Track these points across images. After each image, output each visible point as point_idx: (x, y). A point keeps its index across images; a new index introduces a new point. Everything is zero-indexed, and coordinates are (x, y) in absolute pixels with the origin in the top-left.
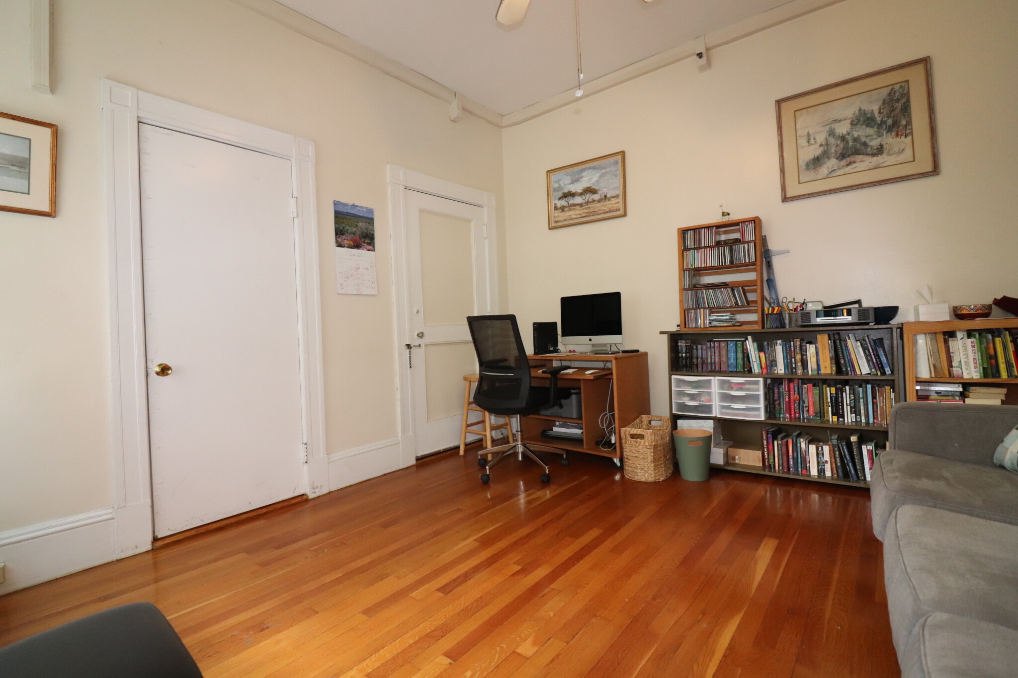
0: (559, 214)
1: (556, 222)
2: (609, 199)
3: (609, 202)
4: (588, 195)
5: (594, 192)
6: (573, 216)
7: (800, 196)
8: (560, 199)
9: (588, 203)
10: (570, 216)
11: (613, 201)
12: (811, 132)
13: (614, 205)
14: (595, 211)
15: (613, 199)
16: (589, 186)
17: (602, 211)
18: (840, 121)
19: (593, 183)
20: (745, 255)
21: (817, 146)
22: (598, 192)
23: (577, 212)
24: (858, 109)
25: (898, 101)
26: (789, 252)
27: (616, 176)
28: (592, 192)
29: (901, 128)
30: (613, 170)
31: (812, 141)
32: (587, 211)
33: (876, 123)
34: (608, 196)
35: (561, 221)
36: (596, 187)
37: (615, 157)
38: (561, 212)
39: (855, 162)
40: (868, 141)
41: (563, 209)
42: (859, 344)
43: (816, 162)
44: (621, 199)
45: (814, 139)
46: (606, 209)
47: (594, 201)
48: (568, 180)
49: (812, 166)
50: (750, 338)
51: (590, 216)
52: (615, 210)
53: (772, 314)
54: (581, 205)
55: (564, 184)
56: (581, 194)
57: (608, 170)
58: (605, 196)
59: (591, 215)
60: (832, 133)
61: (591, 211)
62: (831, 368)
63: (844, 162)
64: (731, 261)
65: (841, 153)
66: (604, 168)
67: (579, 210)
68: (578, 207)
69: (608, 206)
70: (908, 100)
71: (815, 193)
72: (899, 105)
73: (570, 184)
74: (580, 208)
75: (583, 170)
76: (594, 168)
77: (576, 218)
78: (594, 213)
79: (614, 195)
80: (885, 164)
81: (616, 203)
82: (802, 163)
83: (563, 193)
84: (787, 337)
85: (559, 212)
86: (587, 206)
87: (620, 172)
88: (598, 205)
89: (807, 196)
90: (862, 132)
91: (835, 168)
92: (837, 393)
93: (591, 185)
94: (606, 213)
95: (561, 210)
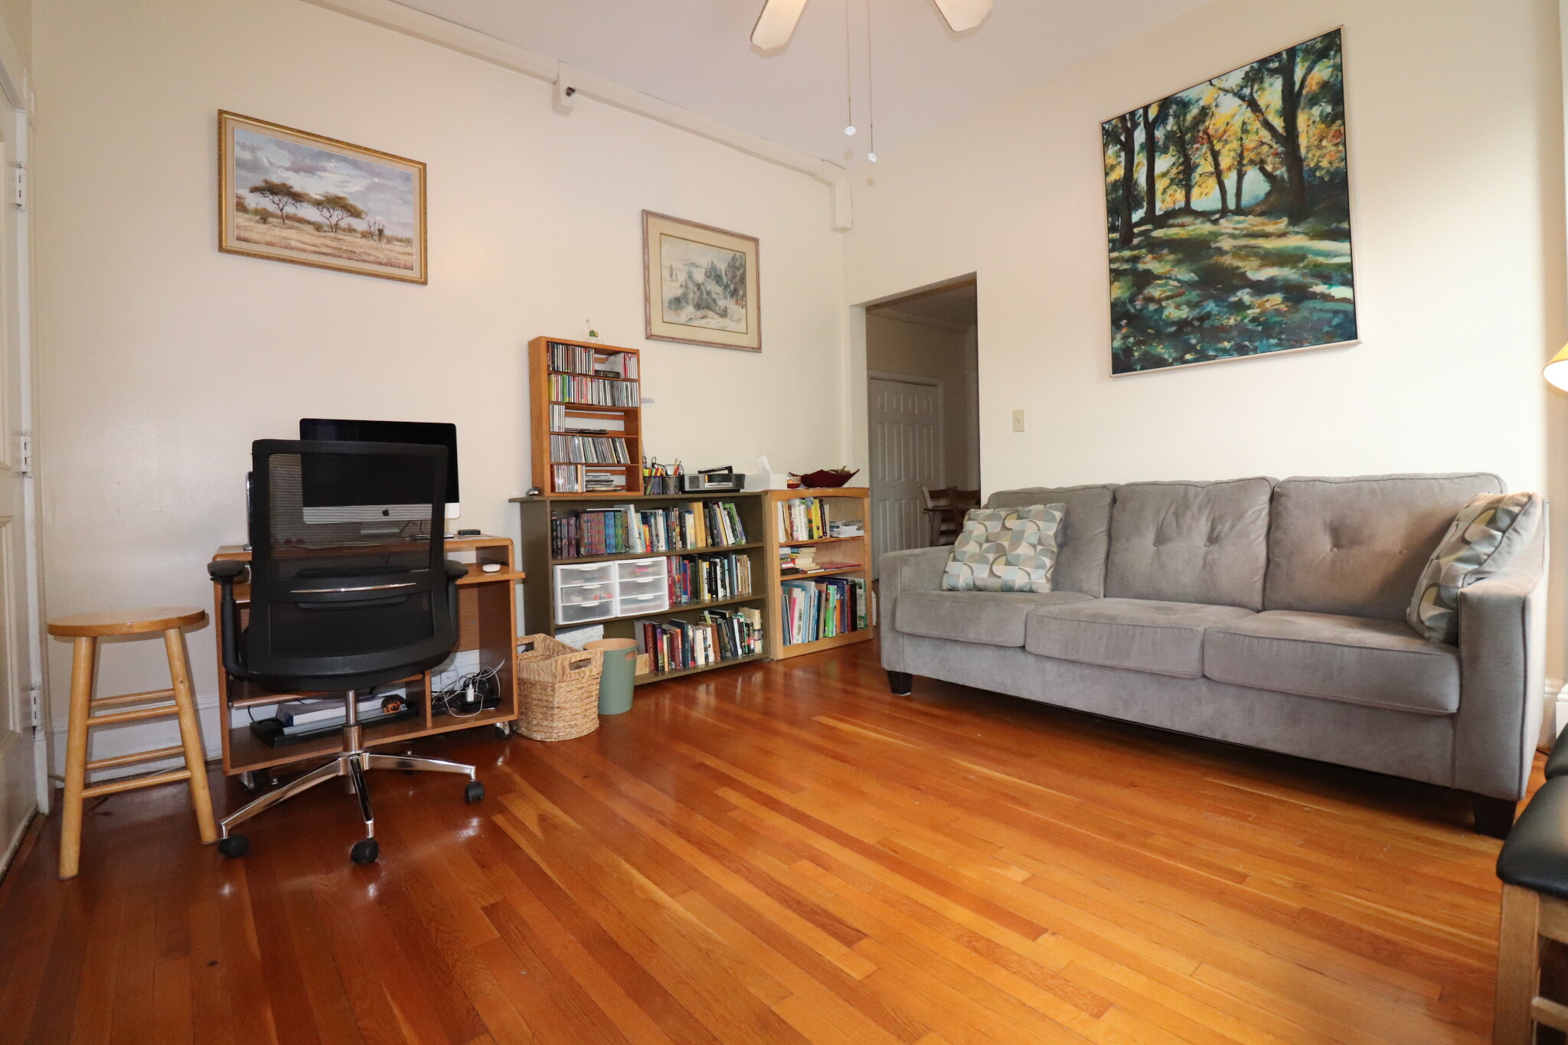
0: (251, 224)
1: (239, 239)
2: (390, 240)
3: (388, 246)
4: (336, 213)
5: (355, 213)
6: (294, 244)
7: (664, 337)
8: (254, 190)
9: (335, 228)
10: (285, 238)
11: (398, 247)
12: (674, 267)
13: (400, 256)
14: (354, 252)
15: (398, 243)
16: (341, 195)
17: (372, 258)
18: (697, 266)
19: (350, 194)
20: (627, 397)
21: (678, 284)
22: (363, 216)
23: (307, 238)
24: (710, 261)
25: (738, 269)
26: (653, 402)
27: (405, 202)
28: (348, 211)
29: (739, 297)
30: (401, 188)
31: (674, 277)
32: (334, 244)
33: (723, 284)
34: (387, 232)
35: (256, 243)
36: (359, 206)
37: (409, 168)
38: (258, 222)
39: (707, 317)
40: (717, 299)
41: (264, 217)
42: (726, 513)
43: (677, 303)
44: (415, 249)
45: (676, 276)
46: (381, 256)
47: (351, 230)
48: (283, 159)
49: (673, 306)
50: (632, 507)
51: (340, 257)
52: (402, 266)
53: (655, 477)
54: (318, 227)
55: (271, 164)
56: (318, 204)
57: (388, 183)
58: (381, 232)
59: (344, 256)
60: (690, 276)
61: (344, 248)
62: (706, 540)
63: (700, 313)
64: (614, 405)
65: (697, 303)
66: (379, 175)
67: (313, 235)
68: (310, 229)
69: (386, 252)
70: (744, 273)
71: (679, 339)
72: (738, 273)
73: (288, 169)
74: (316, 233)
75: (330, 156)
76: (354, 164)
77: (298, 249)
78: (351, 255)
79: (400, 236)
80: (729, 329)
81: (404, 254)
82: (666, 299)
83: (266, 181)
84: (666, 506)
85: (251, 220)
86: (332, 234)
87: (414, 197)
88: (363, 241)
89: (670, 340)
90: (712, 287)
91: (692, 317)
92: (710, 568)
93: (346, 196)
94: (380, 264)
95: (258, 218)
